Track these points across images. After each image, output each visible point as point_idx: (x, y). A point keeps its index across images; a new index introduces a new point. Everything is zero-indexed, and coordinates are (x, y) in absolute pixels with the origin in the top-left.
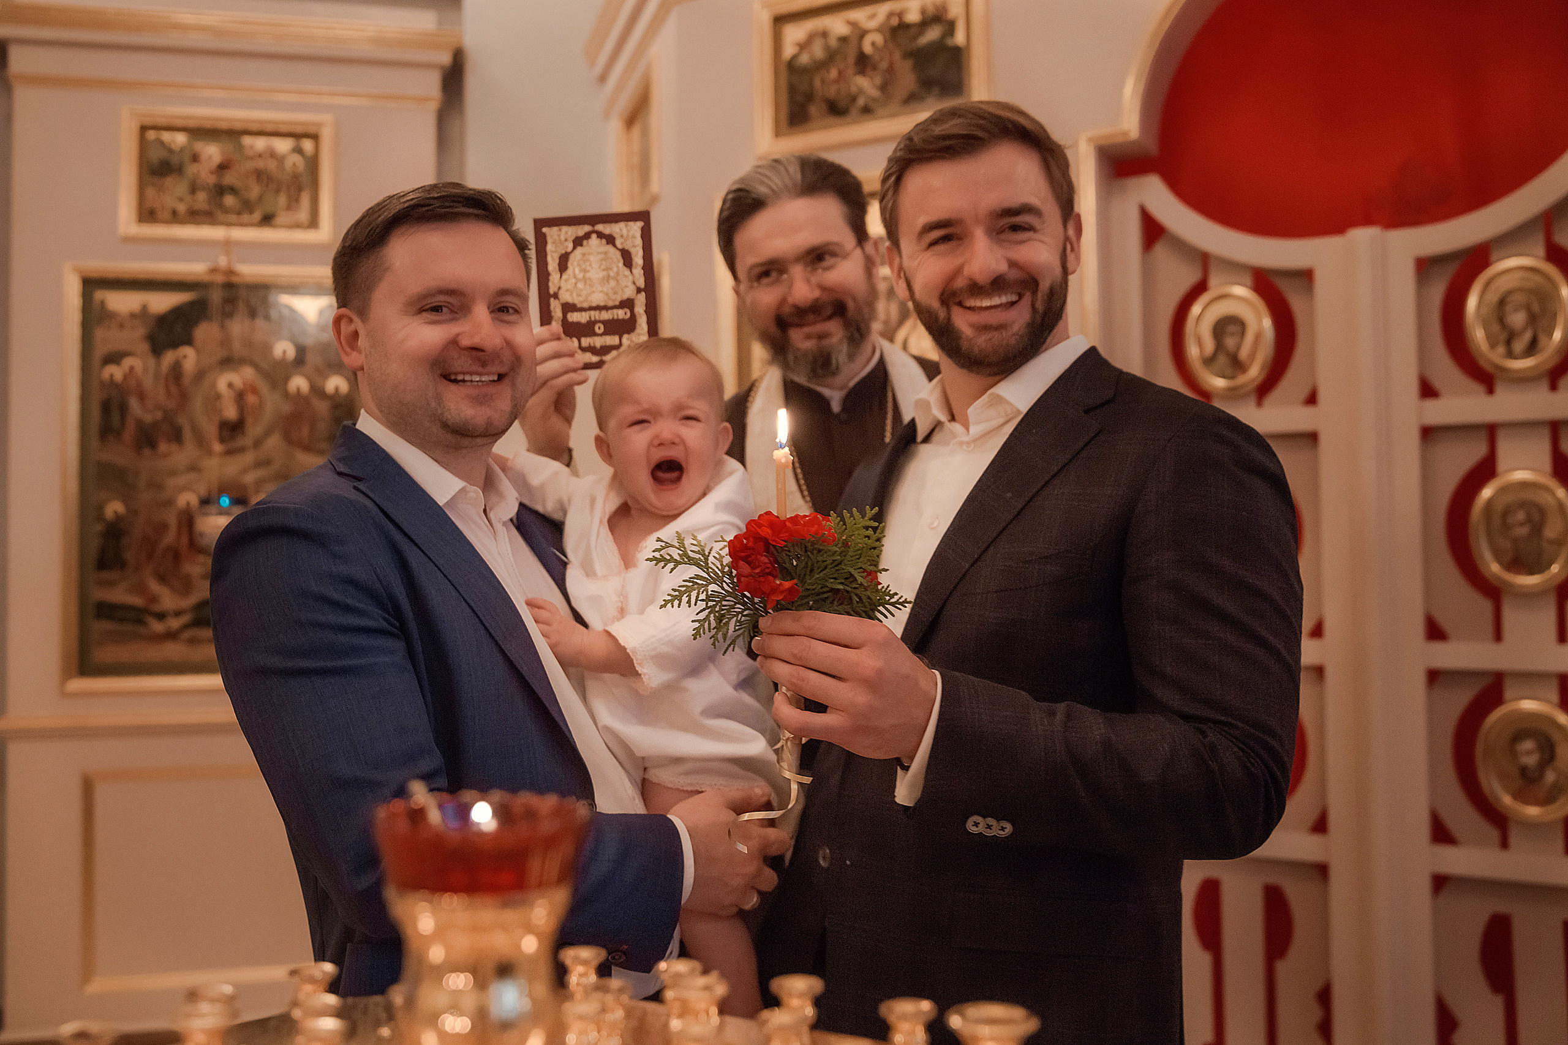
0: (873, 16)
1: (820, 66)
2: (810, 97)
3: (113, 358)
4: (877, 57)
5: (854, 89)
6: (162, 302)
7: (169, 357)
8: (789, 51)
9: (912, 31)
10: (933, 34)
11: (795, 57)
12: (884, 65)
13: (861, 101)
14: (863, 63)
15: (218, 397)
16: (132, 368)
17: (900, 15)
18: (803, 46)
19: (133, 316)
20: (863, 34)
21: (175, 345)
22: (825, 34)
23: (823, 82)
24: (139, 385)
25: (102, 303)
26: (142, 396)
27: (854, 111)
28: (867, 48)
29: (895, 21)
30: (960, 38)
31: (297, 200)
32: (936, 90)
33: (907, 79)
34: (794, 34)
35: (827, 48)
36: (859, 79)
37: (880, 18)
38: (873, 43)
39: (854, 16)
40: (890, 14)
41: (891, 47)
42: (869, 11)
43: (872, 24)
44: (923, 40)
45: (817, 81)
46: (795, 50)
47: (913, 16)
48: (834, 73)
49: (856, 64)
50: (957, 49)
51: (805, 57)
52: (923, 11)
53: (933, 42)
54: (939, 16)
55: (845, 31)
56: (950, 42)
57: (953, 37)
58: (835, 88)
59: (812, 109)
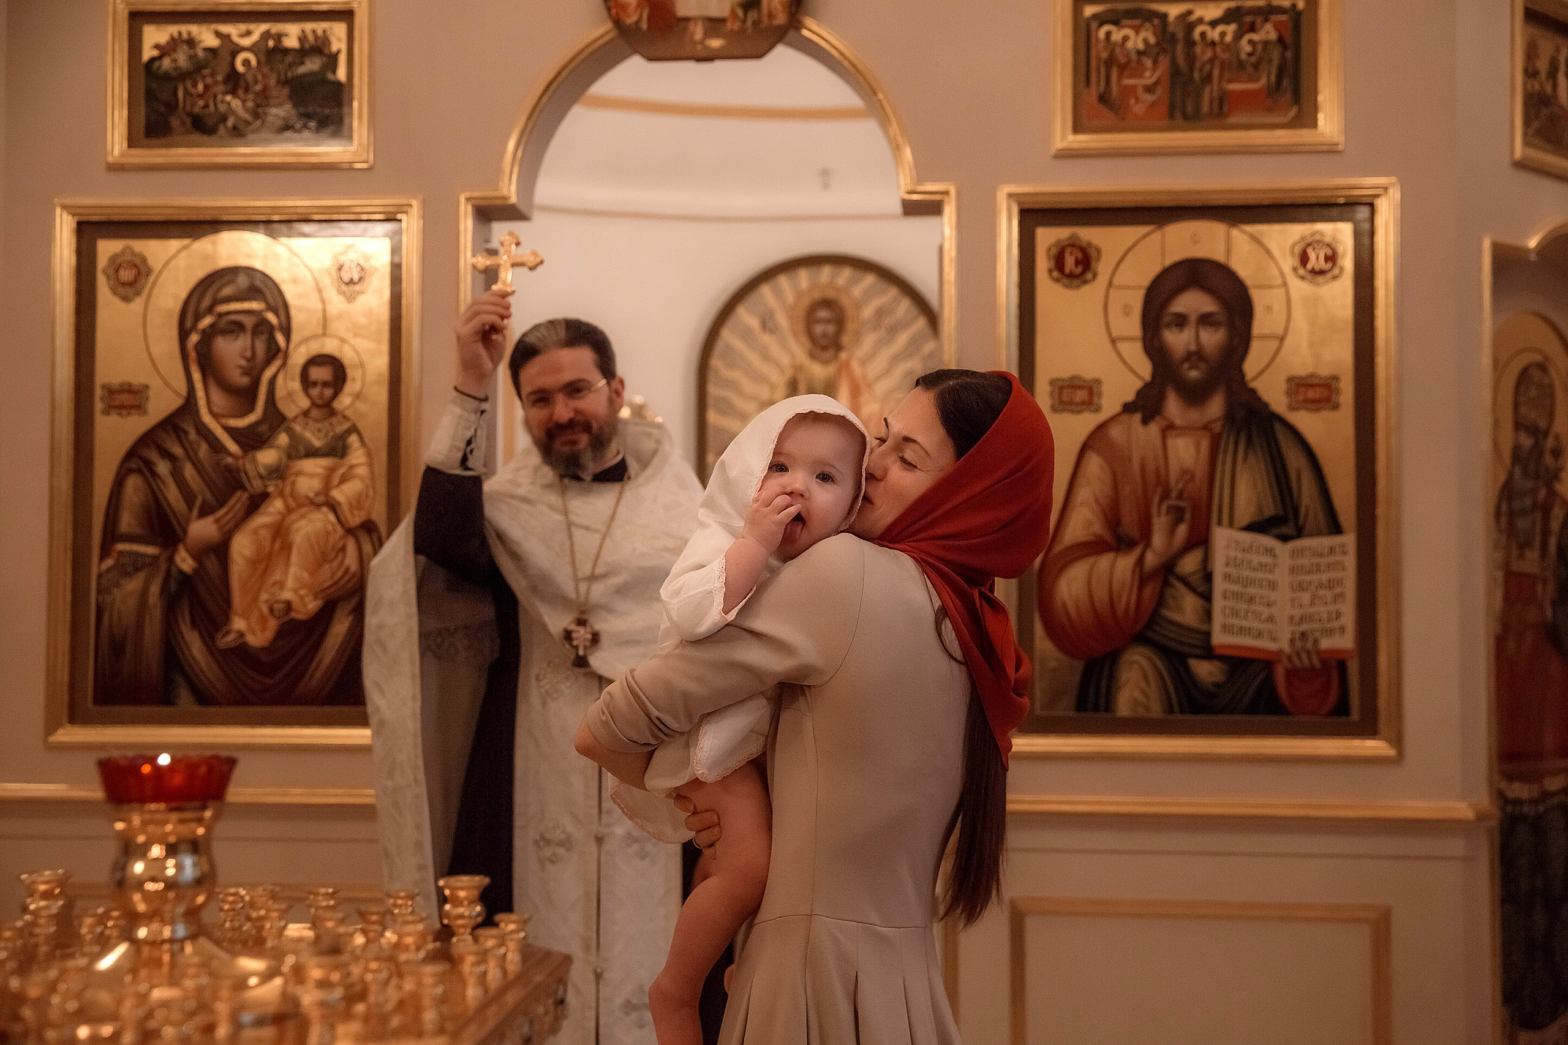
0: (248, 33)
1: (183, 76)
2: (172, 106)
4: (250, 78)
5: (222, 108)
8: (148, 53)
9: (289, 59)
10: (312, 65)
11: (153, 60)
12: (258, 87)
13: (230, 122)
14: (234, 82)
17: (279, 37)
18: (165, 50)
20: (237, 50)
22: (191, 42)
23: (186, 92)
27: (222, 130)
28: (240, 68)
29: (271, 43)
30: (341, 74)
32: (313, 124)
33: (283, 107)
34: (154, 36)
35: (192, 57)
36: (228, 98)
37: (255, 37)
38: (246, 63)
39: (226, 29)
40: (266, 35)
41: (265, 70)
42: (243, 27)
43: (246, 42)
44: (301, 70)
45: (180, 93)
46: (155, 53)
47: (291, 42)
48: (201, 87)
49: (226, 81)
50: (338, 84)
51: (166, 63)
52: (302, 39)
53: (312, 74)
54: (318, 48)
55: (212, 41)
56: (330, 76)
57: (334, 72)
58: (201, 103)
59: (175, 122)
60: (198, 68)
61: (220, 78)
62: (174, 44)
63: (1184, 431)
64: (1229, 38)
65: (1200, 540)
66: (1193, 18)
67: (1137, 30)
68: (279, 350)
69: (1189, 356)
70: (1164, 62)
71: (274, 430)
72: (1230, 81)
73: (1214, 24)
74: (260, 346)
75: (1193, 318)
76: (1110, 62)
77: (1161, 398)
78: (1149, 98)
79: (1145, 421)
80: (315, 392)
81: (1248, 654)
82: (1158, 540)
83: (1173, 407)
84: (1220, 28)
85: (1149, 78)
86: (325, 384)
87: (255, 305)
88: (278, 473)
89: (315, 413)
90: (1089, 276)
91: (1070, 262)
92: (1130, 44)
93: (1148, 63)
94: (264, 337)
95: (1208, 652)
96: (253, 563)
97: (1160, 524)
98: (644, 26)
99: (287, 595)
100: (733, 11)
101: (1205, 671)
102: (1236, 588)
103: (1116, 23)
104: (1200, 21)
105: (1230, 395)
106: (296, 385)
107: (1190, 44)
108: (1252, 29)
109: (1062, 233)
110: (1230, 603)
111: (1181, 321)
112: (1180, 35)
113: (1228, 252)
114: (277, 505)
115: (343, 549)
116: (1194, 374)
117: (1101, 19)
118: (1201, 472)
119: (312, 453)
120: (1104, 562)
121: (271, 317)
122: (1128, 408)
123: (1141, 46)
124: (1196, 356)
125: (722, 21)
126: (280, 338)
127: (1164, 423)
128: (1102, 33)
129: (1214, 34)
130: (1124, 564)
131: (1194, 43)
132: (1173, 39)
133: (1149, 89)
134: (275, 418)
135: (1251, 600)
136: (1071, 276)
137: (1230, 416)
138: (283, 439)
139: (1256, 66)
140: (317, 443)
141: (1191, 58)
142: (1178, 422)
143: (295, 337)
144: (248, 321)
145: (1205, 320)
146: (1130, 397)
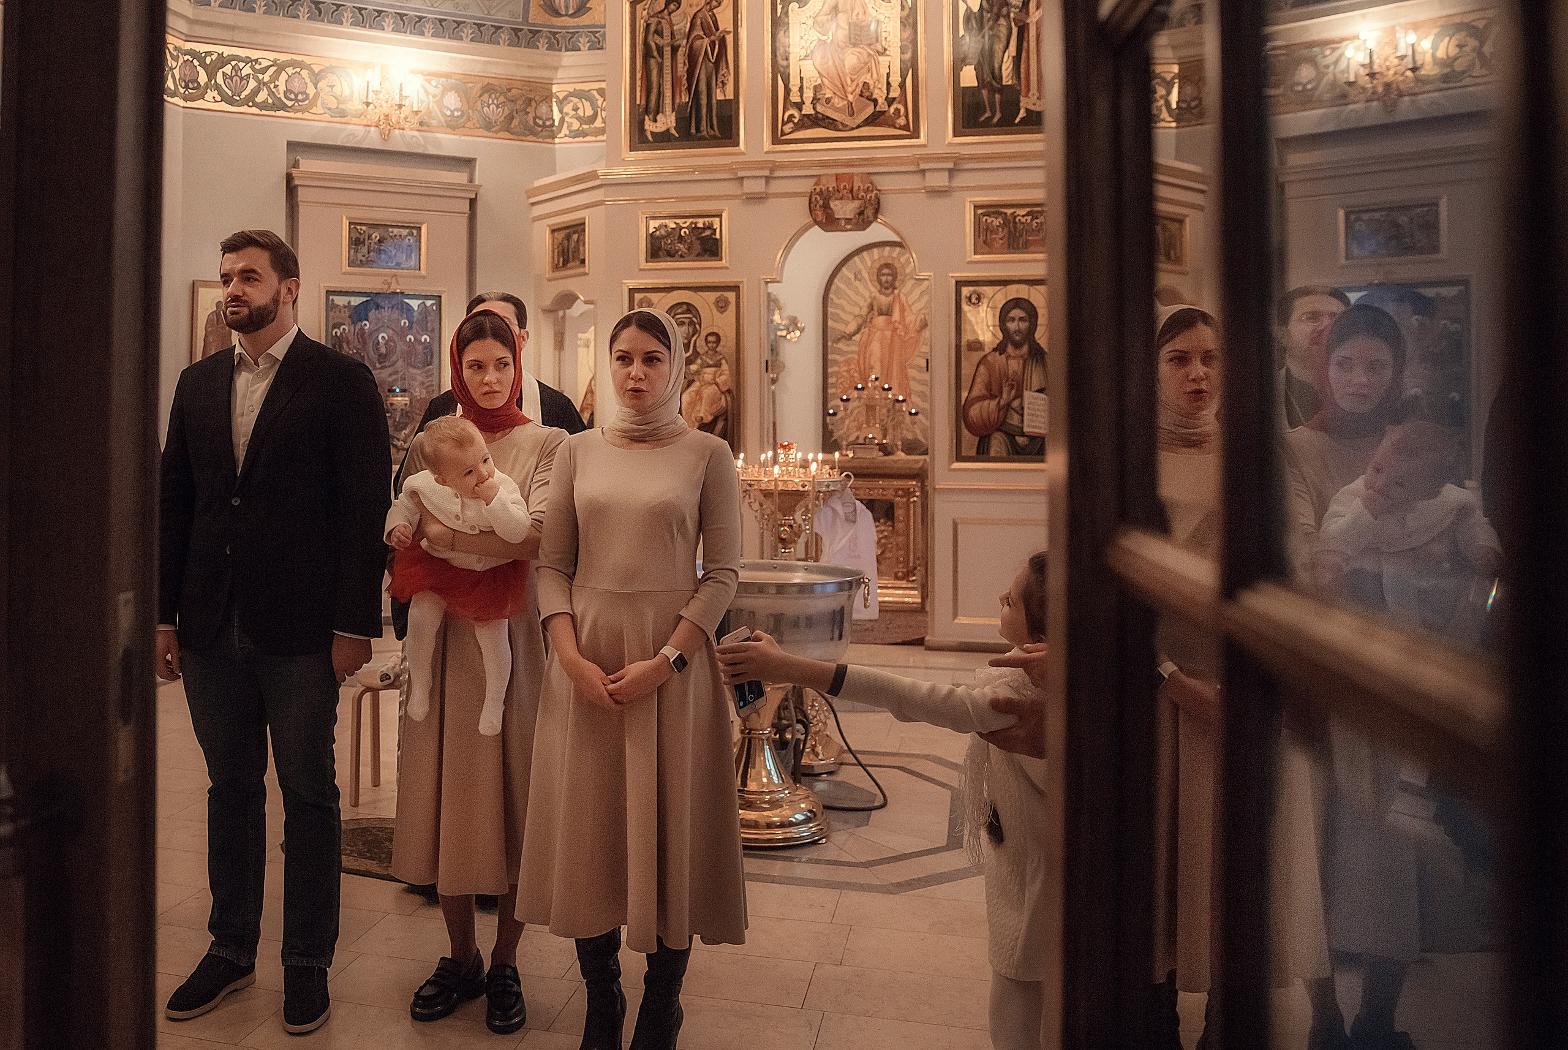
0: (686, 222)
1: (664, 237)
2: (660, 249)
3: (335, 326)
4: (686, 238)
6: (356, 301)
7: (359, 325)
8: (651, 230)
9: (700, 230)
10: (708, 233)
12: (689, 241)
15: (378, 343)
16: (344, 329)
19: (345, 307)
20: (682, 228)
21: (361, 321)
22: (666, 226)
24: (347, 338)
25: (333, 300)
26: (348, 343)
28: (683, 234)
29: (693, 226)
30: (718, 236)
31: (411, 257)
32: (708, 253)
33: (697, 247)
36: (679, 245)
37: (688, 224)
38: (685, 232)
39: (677, 221)
40: (692, 223)
41: (692, 234)
42: (684, 220)
43: (685, 226)
44: (704, 235)
45: (663, 243)
46: (654, 230)
47: (700, 225)
48: (669, 241)
49: (678, 239)
50: (716, 239)
51: (658, 233)
52: (704, 224)
53: (708, 236)
54: (710, 227)
55: (674, 226)
56: (714, 236)
57: (715, 235)
58: (669, 246)
59: (661, 253)
60: (668, 235)
61: (676, 238)
62: (660, 226)
63: (1014, 358)
64: (1029, 221)
65: (1019, 395)
66: (1016, 214)
67: (996, 218)
68: (697, 331)
69: (1015, 332)
70: (1006, 230)
71: (696, 358)
72: (1029, 236)
73: (1023, 216)
74: (691, 330)
75: (1017, 318)
76: (987, 229)
77: (1006, 346)
78: (1001, 242)
79: (1000, 354)
80: (710, 345)
81: (1036, 435)
82: (1005, 395)
83: (1010, 349)
84: (1026, 218)
85: (1001, 235)
86: (713, 342)
87: (689, 316)
88: (698, 373)
89: (710, 352)
90: (980, 304)
91: (973, 300)
92: (994, 224)
93: (1000, 230)
94: (693, 326)
95: (1023, 434)
96: (689, 404)
97: (1005, 390)
98: (824, 221)
99: (701, 415)
100: (855, 216)
101: (1021, 440)
102: (1032, 412)
103: (989, 216)
104: (1019, 215)
105: (1030, 343)
106: (703, 343)
107: (1015, 223)
108: (1037, 218)
109: (972, 289)
110: (1030, 417)
111: (1013, 319)
112: (1012, 220)
113: (1029, 297)
114: (697, 384)
115: (720, 399)
116: (1017, 338)
117: (984, 215)
118: (1020, 373)
119: (709, 366)
120: (986, 402)
121: (694, 319)
122: (994, 350)
123: (998, 224)
124: (1018, 332)
125: (851, 219)
126: (698, 326)
127: (1007, 355)
128: (984, 219)
129: (1023, 220)
130: (993, 404)
131: (1016, 223)
132: (1009, 221)
133: (1001, 239)
134: (696, 354)
135: (1037, 416)
136: (974, 304)
137: (1030, 352)
138: (699, 361)
139: (1038, 231)
140: (711, 363)
141: (1015, 228)
142: (1012, 354)
143: (703, 326)
144: (686, 321)
145: (1021, 319)
146: (995, 346)
